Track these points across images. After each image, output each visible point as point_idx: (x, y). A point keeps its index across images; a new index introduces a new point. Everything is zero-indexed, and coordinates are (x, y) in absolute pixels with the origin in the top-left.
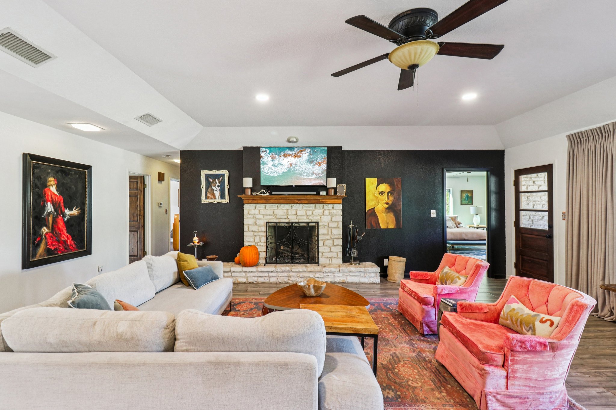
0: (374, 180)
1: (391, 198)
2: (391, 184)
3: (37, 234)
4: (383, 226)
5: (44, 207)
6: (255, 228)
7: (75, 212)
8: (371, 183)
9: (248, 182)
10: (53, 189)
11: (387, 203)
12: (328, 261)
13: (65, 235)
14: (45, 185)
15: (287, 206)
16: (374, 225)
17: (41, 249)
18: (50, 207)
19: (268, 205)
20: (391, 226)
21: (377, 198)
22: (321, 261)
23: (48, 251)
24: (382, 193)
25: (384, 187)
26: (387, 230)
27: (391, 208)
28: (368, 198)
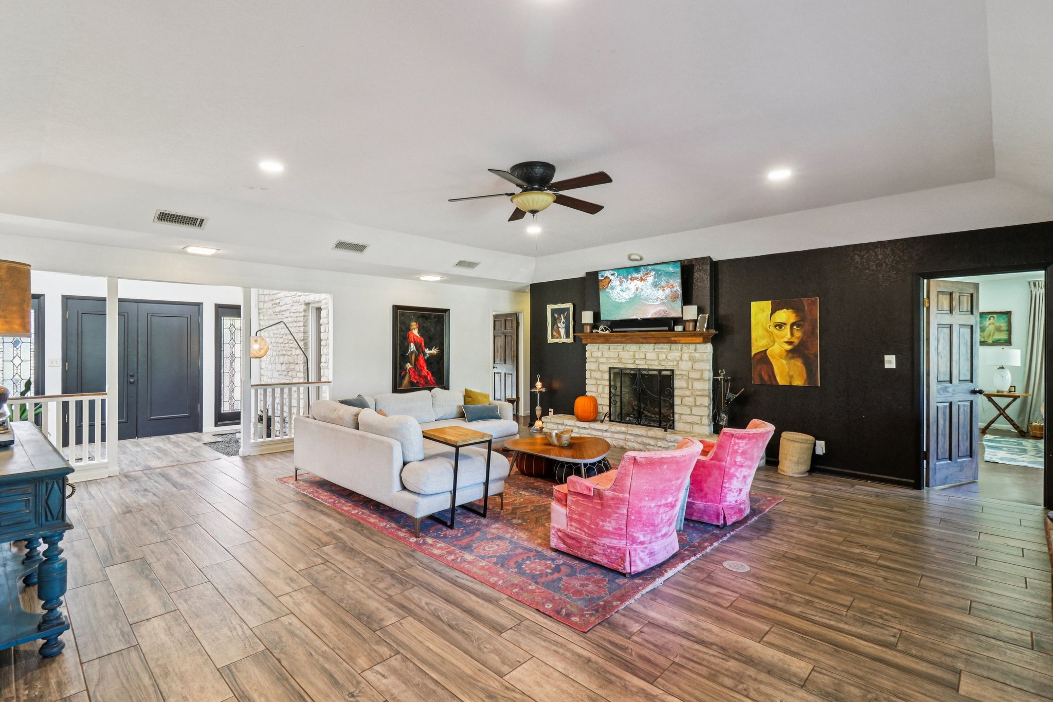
0: (767, 305)
1: (798, 334)
2: (798, 310)
3: (403, 368)
4: (781, 381)
5: (408, 347)
6: (597, 375)
7: (434, 351)
8: (760, 311)
9: (587, 317)
10: (416, 332)
11: (790, 343)
12: (687, 428)
13: (425, 371)
14: (409, 329)
15: (634, 347)
16: (766, 378)
17: (406, 381)
18: (413, 347)
19: (612, 346)
20: (799, 382)
21: (771, 334)
22: (678, 425)
23: (411, 383)
24: (780, 326)
25: (785, 315)
26: (790, 388)
27: (797, 351)
28: (754, 334)
